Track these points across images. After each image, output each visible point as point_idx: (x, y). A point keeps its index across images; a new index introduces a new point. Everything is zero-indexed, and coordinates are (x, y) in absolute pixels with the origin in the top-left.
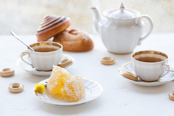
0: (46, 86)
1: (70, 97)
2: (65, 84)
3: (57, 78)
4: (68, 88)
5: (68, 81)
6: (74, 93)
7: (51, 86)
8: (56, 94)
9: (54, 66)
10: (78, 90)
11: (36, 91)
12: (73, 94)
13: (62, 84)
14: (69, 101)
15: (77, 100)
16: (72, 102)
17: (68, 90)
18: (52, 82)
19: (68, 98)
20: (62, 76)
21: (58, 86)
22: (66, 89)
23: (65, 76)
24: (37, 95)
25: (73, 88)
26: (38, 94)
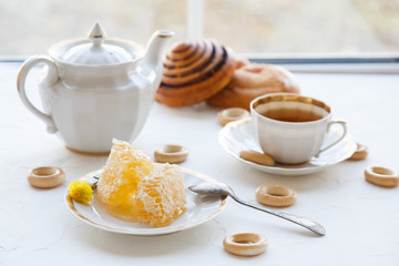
0: (94, 187)
1: (151, 214)
2: (140, 184)
3: (121, 170)
4: (146, 195)
5: (147, 178)
6: (161, 206)
7: (107, 187)
8: (118, 207)
9: (114, 140)
10: (170, 198)
11: (71, 199)
12: (159, 208)
13: (133, 184)
14: (147, 225)
15: (168, 223)
16: (155, 226)
17: (146, 198)
18: (109, 179)
19: (146, 217)
20: (134, 165)
21: (122, 187)
22: (142, 195)
23: (140, 165)
24: (73, 208)
25: (158, 195)
26: (76, 205)
